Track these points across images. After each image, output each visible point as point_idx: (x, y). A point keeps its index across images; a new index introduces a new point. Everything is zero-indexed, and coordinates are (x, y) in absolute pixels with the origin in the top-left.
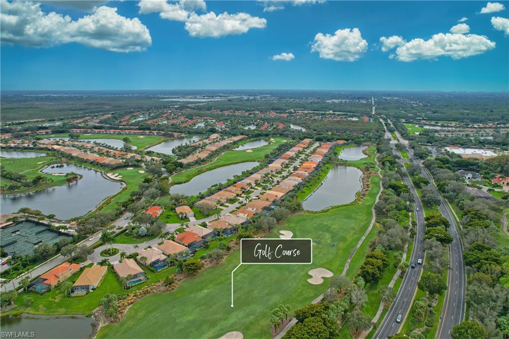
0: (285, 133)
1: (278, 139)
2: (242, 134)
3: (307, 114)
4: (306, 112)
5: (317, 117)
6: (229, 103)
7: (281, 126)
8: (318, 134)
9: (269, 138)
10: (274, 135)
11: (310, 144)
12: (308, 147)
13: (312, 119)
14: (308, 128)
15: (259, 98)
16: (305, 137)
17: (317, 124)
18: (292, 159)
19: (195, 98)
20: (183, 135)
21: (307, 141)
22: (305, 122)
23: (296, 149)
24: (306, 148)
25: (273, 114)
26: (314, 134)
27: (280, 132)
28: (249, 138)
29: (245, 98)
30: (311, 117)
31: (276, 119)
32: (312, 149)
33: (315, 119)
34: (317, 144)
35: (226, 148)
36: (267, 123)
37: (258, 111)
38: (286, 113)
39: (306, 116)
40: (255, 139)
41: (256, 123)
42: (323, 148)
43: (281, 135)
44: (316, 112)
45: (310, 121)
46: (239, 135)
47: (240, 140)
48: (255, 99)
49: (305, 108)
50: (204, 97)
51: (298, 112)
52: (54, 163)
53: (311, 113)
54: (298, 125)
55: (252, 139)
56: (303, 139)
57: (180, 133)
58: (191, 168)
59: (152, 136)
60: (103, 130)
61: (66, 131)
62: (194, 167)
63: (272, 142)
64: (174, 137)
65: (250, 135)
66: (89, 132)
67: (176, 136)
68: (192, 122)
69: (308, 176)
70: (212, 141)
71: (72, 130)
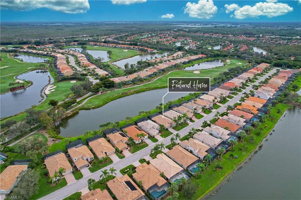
0: (243, 55)
1: (234, 61)
2: (202, 53)
3: (274, 39)
4: (273, 37)
5: (282, 41)
6: (215, 28)
7: (244, 48)
8: (278, 59)
9: (226, 59)
10: (232, 56)
11: (266, 70)
12: (262, 74)
13: (277, 43)
14: (269, 50)
15: (239, 26)
16: (263, 62)
17: (281, 48)
18: (235, 90)
19: (195, 25)
20: (155, 51)
21: (263, 66)
22: (269, 45)
23: (245, 75)
24: (259, 75)
25: (243, 38)
26: (273, 58)
27: (239, 54)
28: (207, 58)
29: (229, 26)
30: (277, 41)
31: (243, 42)
32: (266, 76)
33: (280, 43)
34: (274, 70)
35: (176, 66)
36: (234, 44)
37: (232, 34)
38: (255, 37)
39: (271, 40)
40: (213, 59)
41: (223, 44)
42: (280, 78)
43: (238, 57)
44: (282, 37)
45: (274, 45)
46: (199, 54)
47: (197, 59)
48: (235, 27)
49: (273, 33)
50: (201, 24)
51: (265, 37)
53: (278, 38)
54: (262, 48)
55: (210, 59)
56: (259, 64)
57: (152, 50)
58: (121, 88)
59: (134, 50)
60: (106, 44)
61: (86, 44)
62: (125, 87)
63: (228, 63)
64: (148, 52)
65: (209, 55)
66: (98, 45)
67: (149, 52)
68: (173, 41)
69: (244, 126)
70: (172, 59)
71: (90, 43)
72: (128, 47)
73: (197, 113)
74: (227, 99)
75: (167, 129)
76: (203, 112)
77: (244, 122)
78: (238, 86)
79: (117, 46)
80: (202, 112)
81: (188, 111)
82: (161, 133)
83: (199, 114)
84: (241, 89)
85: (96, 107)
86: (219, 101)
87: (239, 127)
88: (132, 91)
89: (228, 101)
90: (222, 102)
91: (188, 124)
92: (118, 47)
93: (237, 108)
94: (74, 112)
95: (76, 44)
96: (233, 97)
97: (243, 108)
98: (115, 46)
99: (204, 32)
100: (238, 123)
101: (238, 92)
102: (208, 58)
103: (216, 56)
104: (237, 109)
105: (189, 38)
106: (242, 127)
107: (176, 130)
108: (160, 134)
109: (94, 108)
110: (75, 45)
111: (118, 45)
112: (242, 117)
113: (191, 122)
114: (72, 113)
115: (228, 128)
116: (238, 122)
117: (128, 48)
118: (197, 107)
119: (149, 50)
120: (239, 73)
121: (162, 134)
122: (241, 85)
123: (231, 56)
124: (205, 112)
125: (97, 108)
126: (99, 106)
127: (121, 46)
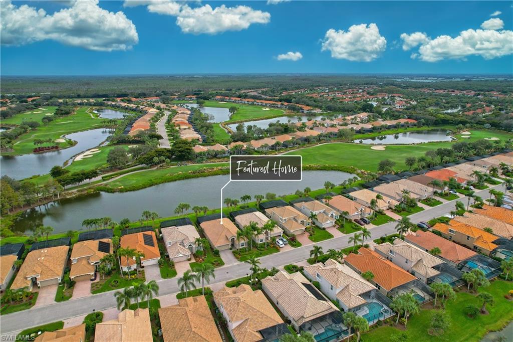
0: (506, 122)
1: (480, 134)
9: (461, 129)
20: (318, 111)
29: (501, 79)
36: (495, 106)
37: (500, 91)
40: (431, 128)
41: (469, 106)
43: (494, 125)
47: (395, 127)
52: (107, 127)
55: (425, 128)
57: (311, 108)
58: (202, 163)
59: (281, 109)
60: (239, 99)
61: (210, 98)
62: (211, 162)
63: (462, 137)
64: (303, 112)
65: (423, 121)
66: (227, 100)
67: (305, 112)
68: (364, 98)
69: (430, 281)
70: (341, 123)
71: (216, 97)
72: (272, 104)
73: (320, 226)
74: (420, 205)
75: (217, 253)
76: (337, 226)
77: (433, 267)
78: (464, 180)
79: (255, 101)
80: (334, 226)
81: (294, 219)
82: (195, 260)
83: (324, 229)
84: (472, 187)
85: (126, 189)
86: (394, 208)
87: (412, 278)
88: (215, 169)
89: (422, 209)
90: (404, 210)
91: (277, 249)
92: (257, 104)
93: (435, 228)
94: (83, 193)
95: (195, 99)
96: (439, 203)
97: (451, 231)
98: (253, 102)
99: (436, 88)
100: (414, 269)
101: (458, 194)
102: (419, 126)
103: (439, 123)
104: (433, 232)
105: (400, 95)
106: (424, 280)
107: (237, 258)
108: (193, 261)
109: (121, 191)
110: (193, 100)
111: (258, 101)
112: (435, 252)
113: (289, 246)
114: (78, 194)
115: (373, 277)
116: (414, 266)
117: (271, 106)
118: (324, 212)
119: (306, 109)
120: (480, 155)
121: (197, 261)
122: (474, 179)
123: (477, 123)
124: (341, 228)
125: (128, 192)
126: (134, 189)
127: (261, 103)
